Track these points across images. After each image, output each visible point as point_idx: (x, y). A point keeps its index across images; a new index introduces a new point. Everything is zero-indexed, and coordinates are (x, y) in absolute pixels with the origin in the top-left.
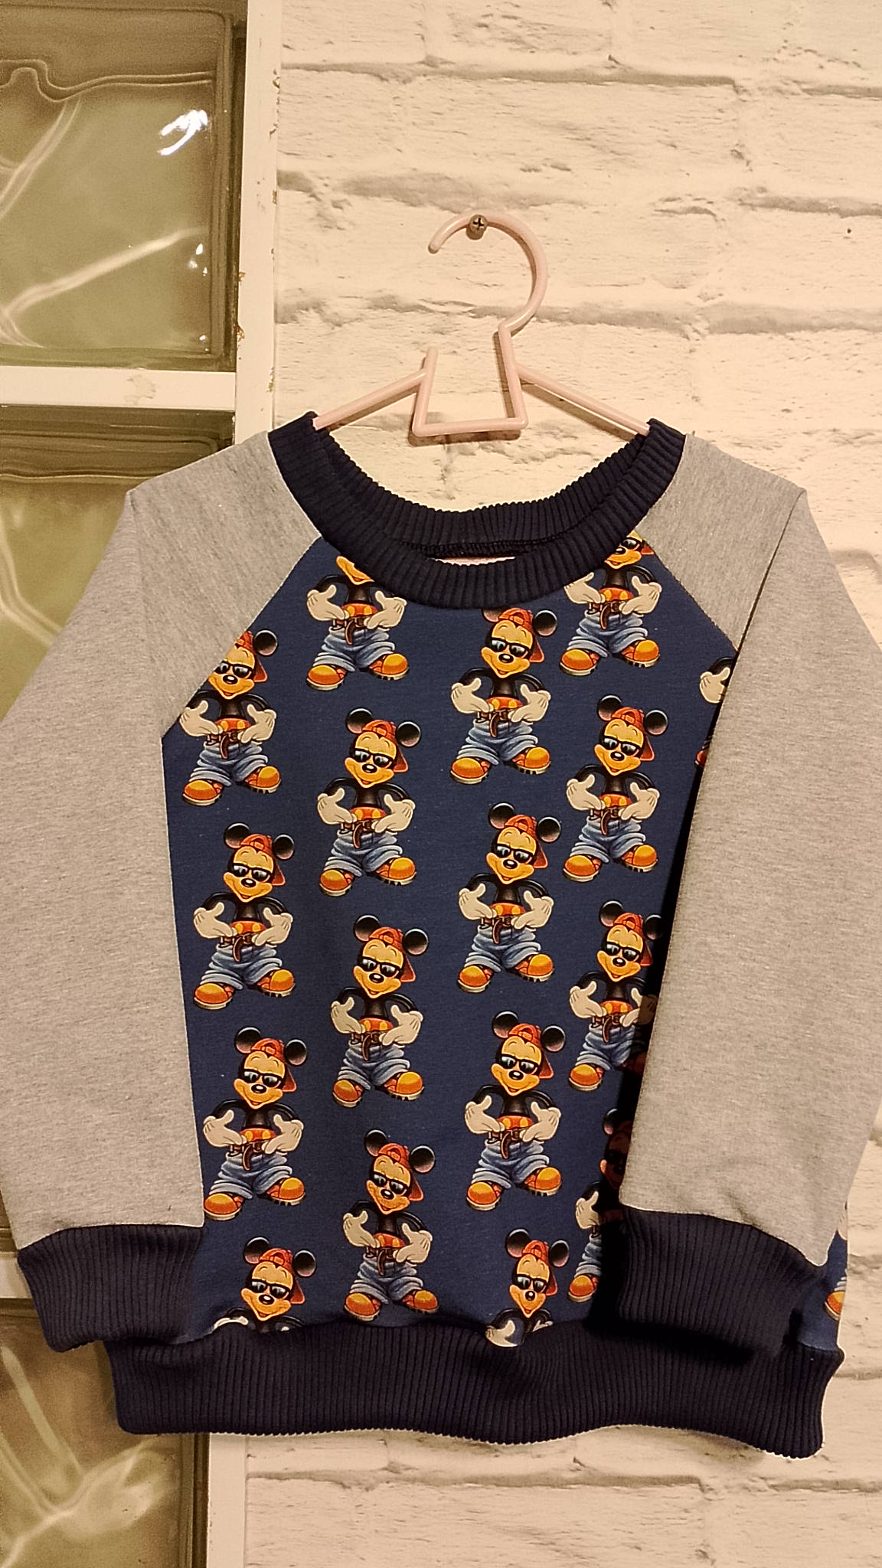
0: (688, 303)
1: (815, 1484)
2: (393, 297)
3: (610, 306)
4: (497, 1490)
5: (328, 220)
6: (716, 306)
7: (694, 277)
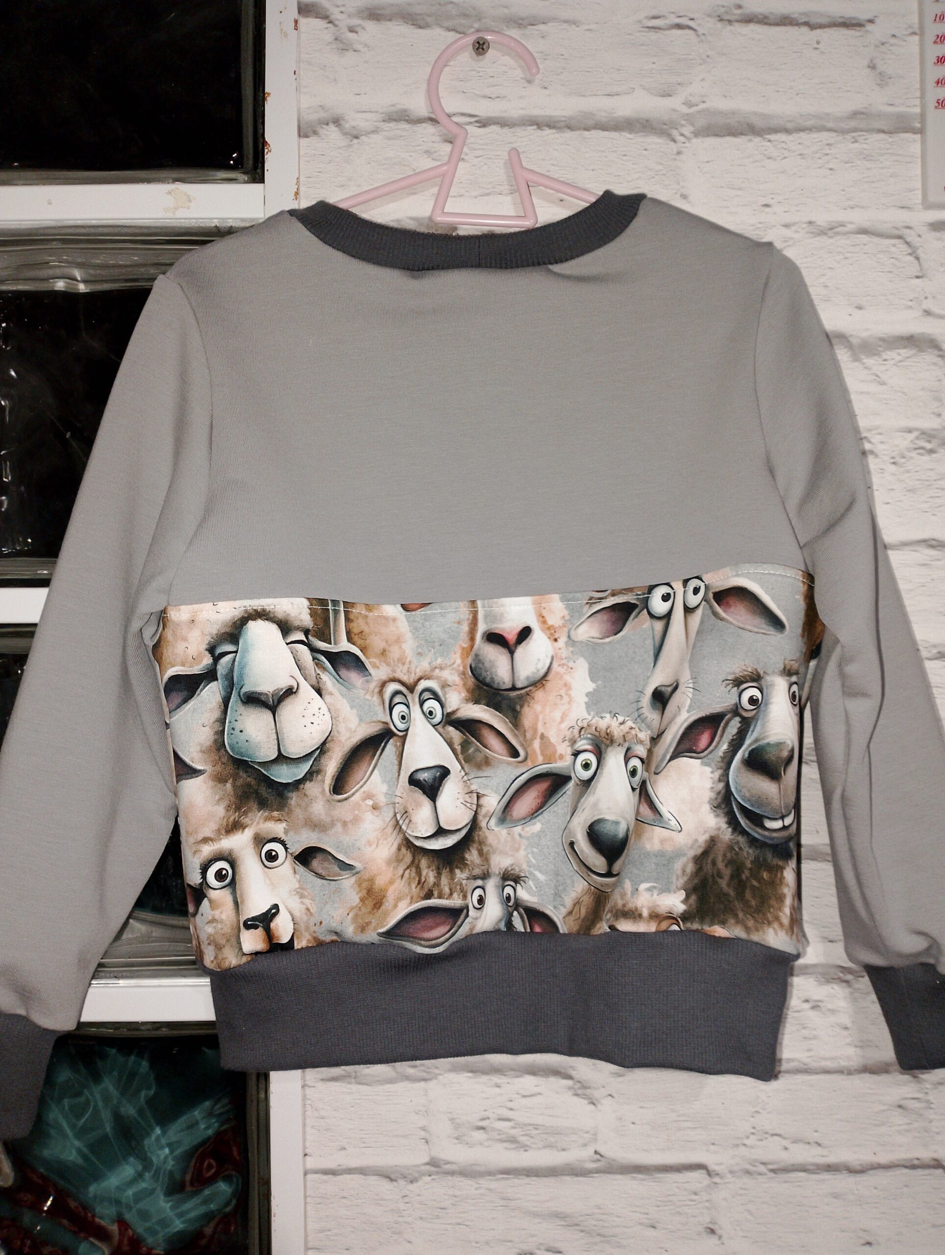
0: (675, 110)
1: (811, 1167)
2: (406, 111)
3: (604, 114)
4: (527, 1180)
5: (344, 43)
6: (699, 112)
7: (680, 86)
